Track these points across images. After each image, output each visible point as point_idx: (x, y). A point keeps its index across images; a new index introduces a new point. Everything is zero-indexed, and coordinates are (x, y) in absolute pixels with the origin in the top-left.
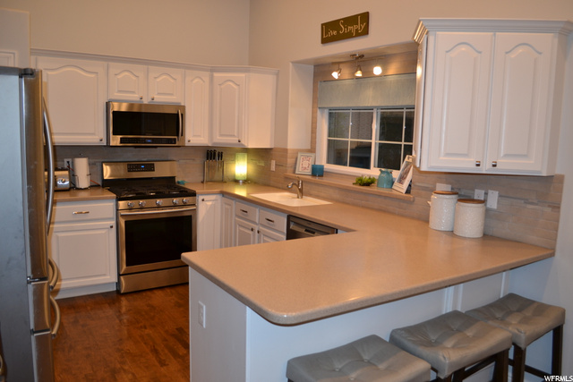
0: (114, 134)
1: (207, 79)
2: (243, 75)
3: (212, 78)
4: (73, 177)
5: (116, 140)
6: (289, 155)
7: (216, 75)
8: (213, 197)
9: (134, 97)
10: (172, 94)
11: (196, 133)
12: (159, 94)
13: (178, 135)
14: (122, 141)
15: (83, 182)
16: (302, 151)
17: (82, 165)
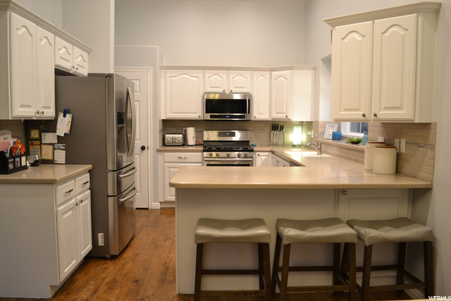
0: (206, 112)
1: (268, 77)
2: (289, 72)
3: (271, 76)
4: (185, 138)
5: (208, 116)
6: (320, 125)
7: (273, 73)
8: (267, 154)
9: (221, 90)
10: (244, 88)
11: (260, 112)
12: (235, 87)
13: (246, 113)
14: (211, 117)
15: (191, 141)
16: (329, 122)
17: (191, 132)
